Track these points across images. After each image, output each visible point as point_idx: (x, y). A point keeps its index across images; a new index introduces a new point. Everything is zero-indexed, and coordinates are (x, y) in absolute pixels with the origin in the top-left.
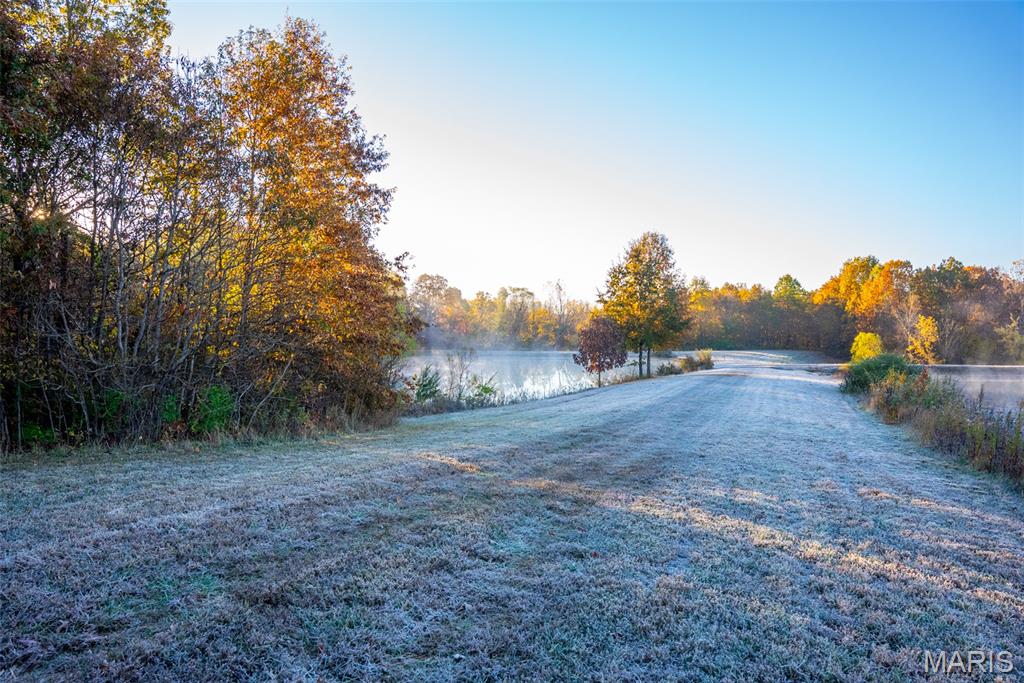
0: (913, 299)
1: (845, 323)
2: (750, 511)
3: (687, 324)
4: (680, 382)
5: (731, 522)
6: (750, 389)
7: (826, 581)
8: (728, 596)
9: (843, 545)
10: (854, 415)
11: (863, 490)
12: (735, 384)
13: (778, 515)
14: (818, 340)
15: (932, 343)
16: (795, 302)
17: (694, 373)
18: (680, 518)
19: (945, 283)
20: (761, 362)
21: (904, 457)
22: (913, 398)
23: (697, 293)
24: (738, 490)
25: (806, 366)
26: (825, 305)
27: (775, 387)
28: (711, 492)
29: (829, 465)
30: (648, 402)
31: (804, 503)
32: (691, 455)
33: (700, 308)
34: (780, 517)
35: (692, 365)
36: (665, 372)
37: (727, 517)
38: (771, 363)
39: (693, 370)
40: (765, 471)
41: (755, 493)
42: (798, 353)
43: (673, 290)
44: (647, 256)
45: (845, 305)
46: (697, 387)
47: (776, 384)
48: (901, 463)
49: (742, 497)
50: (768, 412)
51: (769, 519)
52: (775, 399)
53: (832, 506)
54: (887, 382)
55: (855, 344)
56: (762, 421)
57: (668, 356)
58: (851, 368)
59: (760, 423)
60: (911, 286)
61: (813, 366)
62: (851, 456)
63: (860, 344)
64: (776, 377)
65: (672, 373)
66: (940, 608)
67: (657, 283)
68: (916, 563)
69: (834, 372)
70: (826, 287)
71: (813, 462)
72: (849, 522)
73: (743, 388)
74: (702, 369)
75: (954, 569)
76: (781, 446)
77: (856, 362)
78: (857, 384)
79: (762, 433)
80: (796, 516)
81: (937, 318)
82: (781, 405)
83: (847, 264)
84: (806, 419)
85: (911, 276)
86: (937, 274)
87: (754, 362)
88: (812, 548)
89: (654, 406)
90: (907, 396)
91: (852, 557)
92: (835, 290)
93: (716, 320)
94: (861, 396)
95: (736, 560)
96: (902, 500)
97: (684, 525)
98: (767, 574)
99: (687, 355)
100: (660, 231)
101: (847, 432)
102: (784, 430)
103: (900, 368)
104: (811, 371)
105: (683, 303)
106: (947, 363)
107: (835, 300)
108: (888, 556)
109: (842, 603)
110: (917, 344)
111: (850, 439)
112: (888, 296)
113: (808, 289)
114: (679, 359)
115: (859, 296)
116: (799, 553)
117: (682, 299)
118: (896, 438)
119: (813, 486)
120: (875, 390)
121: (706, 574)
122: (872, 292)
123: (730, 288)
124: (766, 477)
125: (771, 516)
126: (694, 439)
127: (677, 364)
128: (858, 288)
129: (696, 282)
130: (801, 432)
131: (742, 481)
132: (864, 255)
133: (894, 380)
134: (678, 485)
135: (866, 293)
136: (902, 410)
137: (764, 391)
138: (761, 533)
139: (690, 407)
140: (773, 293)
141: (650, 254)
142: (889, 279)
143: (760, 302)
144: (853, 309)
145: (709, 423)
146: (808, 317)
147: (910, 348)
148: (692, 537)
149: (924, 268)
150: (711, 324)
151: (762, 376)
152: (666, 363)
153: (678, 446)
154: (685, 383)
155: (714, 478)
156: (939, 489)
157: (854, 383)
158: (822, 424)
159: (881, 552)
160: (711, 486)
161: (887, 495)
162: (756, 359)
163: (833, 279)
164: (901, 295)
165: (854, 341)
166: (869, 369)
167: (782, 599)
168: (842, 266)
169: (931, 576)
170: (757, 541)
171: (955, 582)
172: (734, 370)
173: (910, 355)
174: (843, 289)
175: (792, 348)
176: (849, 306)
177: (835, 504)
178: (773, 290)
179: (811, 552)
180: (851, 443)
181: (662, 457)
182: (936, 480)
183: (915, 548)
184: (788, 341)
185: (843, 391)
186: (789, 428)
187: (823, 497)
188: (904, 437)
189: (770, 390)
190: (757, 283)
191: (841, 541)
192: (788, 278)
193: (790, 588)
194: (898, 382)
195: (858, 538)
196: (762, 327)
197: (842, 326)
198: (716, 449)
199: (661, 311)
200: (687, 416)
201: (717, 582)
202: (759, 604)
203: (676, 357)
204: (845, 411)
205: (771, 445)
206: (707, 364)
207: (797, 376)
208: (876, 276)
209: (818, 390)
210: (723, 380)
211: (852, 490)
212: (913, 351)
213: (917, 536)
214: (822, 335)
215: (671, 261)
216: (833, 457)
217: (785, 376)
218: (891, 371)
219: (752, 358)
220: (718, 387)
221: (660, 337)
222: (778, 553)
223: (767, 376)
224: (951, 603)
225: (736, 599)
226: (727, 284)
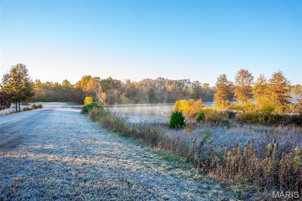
0: (100, 87)
1: (83, 94)
2: (48, 151)
3: (33, 94)
4: (31, 113)
5: (42, 155)
6: (54, 114)
7: (69, 168)
8: (37, 179)
9: (75, 157)
10: (84, 120)
11: (83, 141)
12: (49, 113)
13: (57, 151)
14: (75, 99)
15: (105, 99)
16: (68, 88)
17: (36, 110)
18: (23, 157)
19: (108, 84)
20: (58, 106)
21: (96, 130)
22: (99, 114)
23: (37, 84)
24: (45, 145)
25: (71, 106)
26: (77, 89)
27: (61, 113)
28: (36, 147)
29: (75, 135)
30: (18, 120)
31: (65, 146)
32: (31, 136)
33: (38, 89)
34: (58, 152)
35: (35, 107)
36: (25, 110)
37: (41, 154)
38: (61, 106)
39: (35, 109)
40: (55, 138)
41: (51, 145)
42: (69, 103)
43: (28, 83)
44: (18, 71)
45: (82, 89)
46: (37, 114)
47: (62, 112)
48: (95, 132)
49: (46, 147)
50: (59, 120)
51: (54, 153)
52: (61, 116)
53: (73, 146)
54: (93, 110)
55: (85, 100)
56: (56, 123)
57: (27, 105)
58: (84, 106)
59: (56, 124)
60: (100, 84)
61: (74, 106)
62: (81, 132)
63: (87, 100)
64: (62, 110)
65: (28, 110)
66: (98, 169)
67: (22, 80)
68: (94, 158)
69: (79, 108)
70: (77, 83)
71: (70, 134)
72: (78, 150)
73: (51, 114)
74: (39, 108)
75: (103, 158)
76: (61, 130)
77: (85, 105)
78: (85, 111)
79: (56, 127)
80: (63, 150)
81: (106, 93)
82: (63, 118)
83: (83, 77)
84: (70, 122)
85: (100, 81)
86: (106, 81)
87: (56, 106)
88: (66, 159)
89: (20, 121)
90: (98, 114)
91: (77, 160)
92: (80, 84)
93: (43, 93)
94: (86, 115)
95: (41, 167)
96: (93, 142)
97: (25, 159)
98: (51, 169)
99: (33, 104)
100: (23, 64)
101: (81, 125)
102: (63, 126)
103: (96, 106)
104: (73, 108)
105: (32, 87)
106: (109, 105)
107: (79, 88)
108: (87, 158)
109: (73, 173)
110: (102, 100)
111: (82, 127)
112: (94, 87)
113: (72, 84)
114: (31, 105)
115: (86, 86)
116: (62, 161)
117: (31, 86)
118: (94, 125)
119: (69, 141)
120: (90, 113)
121: (30, 173)
122: (90, 85)
123: (48, 83)
124: (55, 140)
125: (55, 152)
126: (33, 131)
127: (30, 107)
128: (86, 84)
129: (37, 81)
130: (68, 126)
131: (47, 142)
132: (88, 75)
133: (95, 110)
134: (25, 146)
135: (88, 86)
136: (96, 118)
137: (58, 114)
138: (51, 157)
139: (33, 120)
140: (61, 85)
141: (20, 71)
142: (94, 82)
143: (57, 87)
144: (85, 90)
145: (39, 125)
146: (72, 92)
147: (100, 101)
148: (27, 162)
149: (103, 79)
150: (42, 94)
151: (58, 110)
152: (26, 107)
153: (27, 134)
154: (32, 113)
155: (38, 142)
156: (103, 138)
157: (84, 111)
158: (74, 123)
159: (86, 157)
160: (37, 145)
161: (89, 141)
162: (57, 105)
163: (79, 81)
164: (97, 86)
165: (85, 99)
166: (88, 107)
167: (55, 176)
168: (82, 78)
169: (97, 161)
170: (49, 160)
171: (103, 162)
172: (49, 108)
173: (100, 103)
174: (82, 84)
175: (67, 101)
176: (84, 89)
177: (75, 145)
178: (62, 84)
179: (66, 160)
180: (82, 128)
181: (21, 138)
182: (102, 136)
183: (94, 155)
184: (66, 99)
185: (82, 113)
186: (64, 125)
187: (71, 144)
188: (96, 125)
189: (60, 114)
190: (57, 82)
191: (75, 156)
192: (66, 81)
193: (58, 172)
194: (96, 110)
195: (80, 154)
196: (58, 95)
197: (82, 95)
198: (40, 133)
199: (24, 90)
200: (32, 124)
201: (34, 175)
202: (47, 179)
203: (29, 105)
204: (82, 119)
205: (58, 130)
206: (41, 107)
207: (69, 109)
208: (91, 81)
209: (74, 113)
210: (46, 112)
211: (80, 141)
212: (100, 102)
213: (95, 151)
214: (76, 97)
215: (27, 74)
216: (76, 132)
217: (65, 110)
218: (94, 107)
219: (55, 105)
220: (44, 114)
221: (24, 98)
222: (56, 162)
223: (59, 110)
224: (101, 167)
225: (40, 179)
226: (47, 82)
